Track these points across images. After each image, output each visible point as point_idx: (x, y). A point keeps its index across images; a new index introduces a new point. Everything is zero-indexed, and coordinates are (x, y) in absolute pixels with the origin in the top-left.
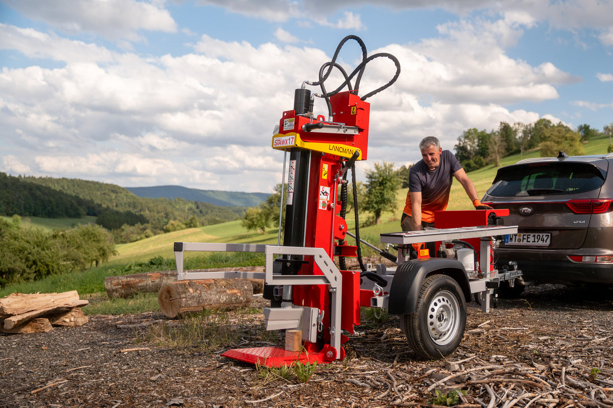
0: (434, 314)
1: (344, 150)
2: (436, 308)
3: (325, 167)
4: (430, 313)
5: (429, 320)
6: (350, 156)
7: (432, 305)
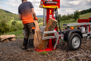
0: (74, 41)
1: (54, 7)
2: (74, 40)
3: (51, 11)
4: (73, 41)
5: (73, 42)
6: (55, 8)
7: (73, 39)
